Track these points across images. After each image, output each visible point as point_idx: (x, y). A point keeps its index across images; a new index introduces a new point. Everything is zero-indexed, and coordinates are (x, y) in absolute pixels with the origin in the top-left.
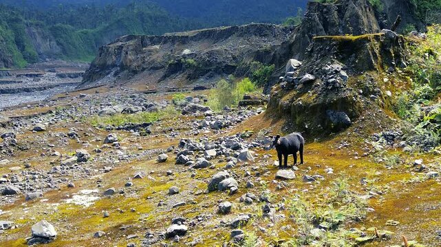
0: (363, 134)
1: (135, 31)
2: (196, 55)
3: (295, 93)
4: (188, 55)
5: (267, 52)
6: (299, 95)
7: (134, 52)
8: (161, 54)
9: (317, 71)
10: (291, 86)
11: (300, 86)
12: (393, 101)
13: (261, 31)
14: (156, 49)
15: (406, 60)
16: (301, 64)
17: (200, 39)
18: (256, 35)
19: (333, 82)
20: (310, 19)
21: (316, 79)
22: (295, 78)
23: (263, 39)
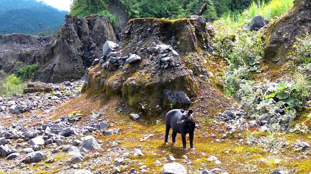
3: (121, 73)
5: (28, 55)
6: (127, 75)
10: (115, 66)
11: (126, 66)
13: (21, 40)
16: (118, 46)
19: (167, 61)
20: (68, 29)
21: (142, 59)
22: (119, 58)
23: (23, 45)
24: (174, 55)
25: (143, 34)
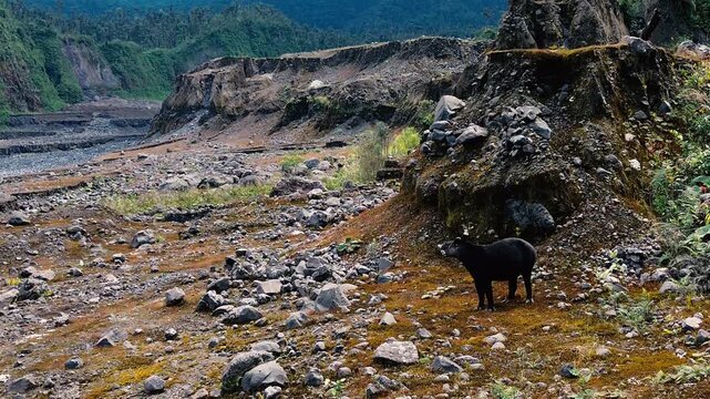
0: (578, 250)
1: (239, 52)
2: (331, 89)
3: (447, 163)
4: (319, 89)
5: (445, 84)
6: (454, 168)
7: (232, 85)
8: (275, 87)
9: (491, 118)
10: (440, 149)
11: (458, 150)
12: (643, 180)
13: (436, 51)
14: (267, 80)
15: (671, 97)
16: (464, 104)
17: (339, 63)
18: (429, 56)
19: (518, 142)
20: (513, 28)
21: (489, 135)
22: (448, 132)
23: (442, 62)
24: (538, 131)
25: (504, 82)
